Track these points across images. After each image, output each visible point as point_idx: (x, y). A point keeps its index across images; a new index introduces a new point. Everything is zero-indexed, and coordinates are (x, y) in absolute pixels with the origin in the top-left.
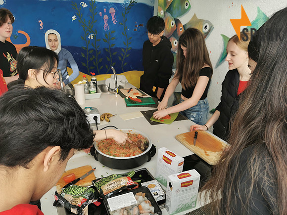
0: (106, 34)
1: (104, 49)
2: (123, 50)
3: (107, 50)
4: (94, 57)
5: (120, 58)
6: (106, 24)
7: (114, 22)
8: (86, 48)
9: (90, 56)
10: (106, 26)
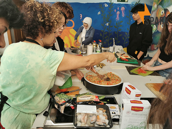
0: (117, 23)
1: (114, 32)
2: (126, 33)
3: (116, 33)
4: (107, 36)
5: (123, 38)
6: (117, 17)
7: (123, 15)
8: (103, 31)
9: (105, 36)
10: (118, 18)
